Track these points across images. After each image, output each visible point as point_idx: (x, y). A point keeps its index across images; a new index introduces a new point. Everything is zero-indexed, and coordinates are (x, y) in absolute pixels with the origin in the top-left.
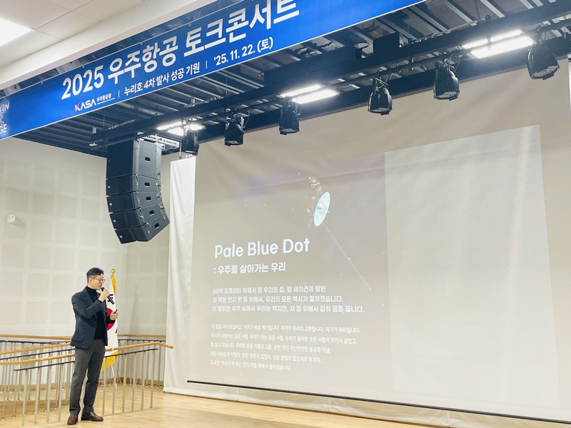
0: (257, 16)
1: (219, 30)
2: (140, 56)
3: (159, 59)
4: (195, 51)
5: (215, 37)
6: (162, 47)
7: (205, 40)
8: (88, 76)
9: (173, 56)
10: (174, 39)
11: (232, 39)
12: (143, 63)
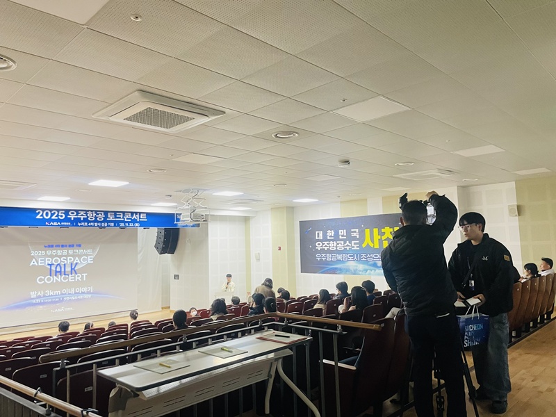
0: (134, 217)
1: (122, 216)
2: (87, 214)
3: (96, 218)
4: (111, 219)
5: (120, 218)
6: (98, 214)
7: (116, 217)
8: (54, 213)
9: (103, 219)
10: (103, 213)
11: (126, 220)
12: (88, 217)
